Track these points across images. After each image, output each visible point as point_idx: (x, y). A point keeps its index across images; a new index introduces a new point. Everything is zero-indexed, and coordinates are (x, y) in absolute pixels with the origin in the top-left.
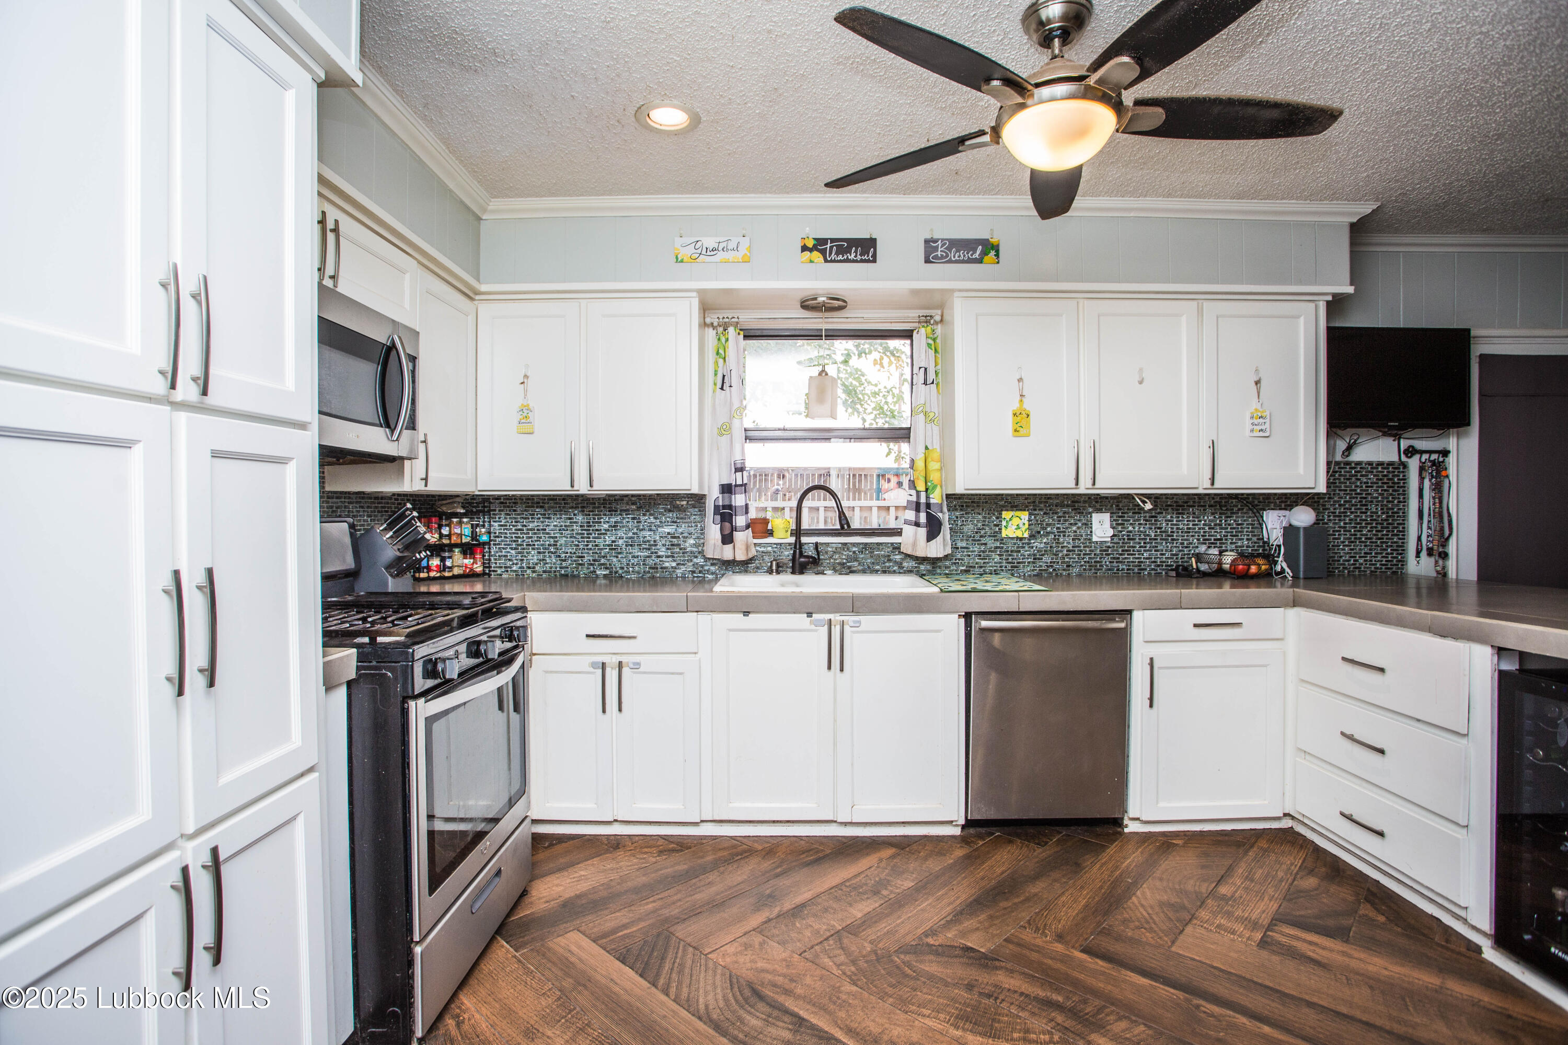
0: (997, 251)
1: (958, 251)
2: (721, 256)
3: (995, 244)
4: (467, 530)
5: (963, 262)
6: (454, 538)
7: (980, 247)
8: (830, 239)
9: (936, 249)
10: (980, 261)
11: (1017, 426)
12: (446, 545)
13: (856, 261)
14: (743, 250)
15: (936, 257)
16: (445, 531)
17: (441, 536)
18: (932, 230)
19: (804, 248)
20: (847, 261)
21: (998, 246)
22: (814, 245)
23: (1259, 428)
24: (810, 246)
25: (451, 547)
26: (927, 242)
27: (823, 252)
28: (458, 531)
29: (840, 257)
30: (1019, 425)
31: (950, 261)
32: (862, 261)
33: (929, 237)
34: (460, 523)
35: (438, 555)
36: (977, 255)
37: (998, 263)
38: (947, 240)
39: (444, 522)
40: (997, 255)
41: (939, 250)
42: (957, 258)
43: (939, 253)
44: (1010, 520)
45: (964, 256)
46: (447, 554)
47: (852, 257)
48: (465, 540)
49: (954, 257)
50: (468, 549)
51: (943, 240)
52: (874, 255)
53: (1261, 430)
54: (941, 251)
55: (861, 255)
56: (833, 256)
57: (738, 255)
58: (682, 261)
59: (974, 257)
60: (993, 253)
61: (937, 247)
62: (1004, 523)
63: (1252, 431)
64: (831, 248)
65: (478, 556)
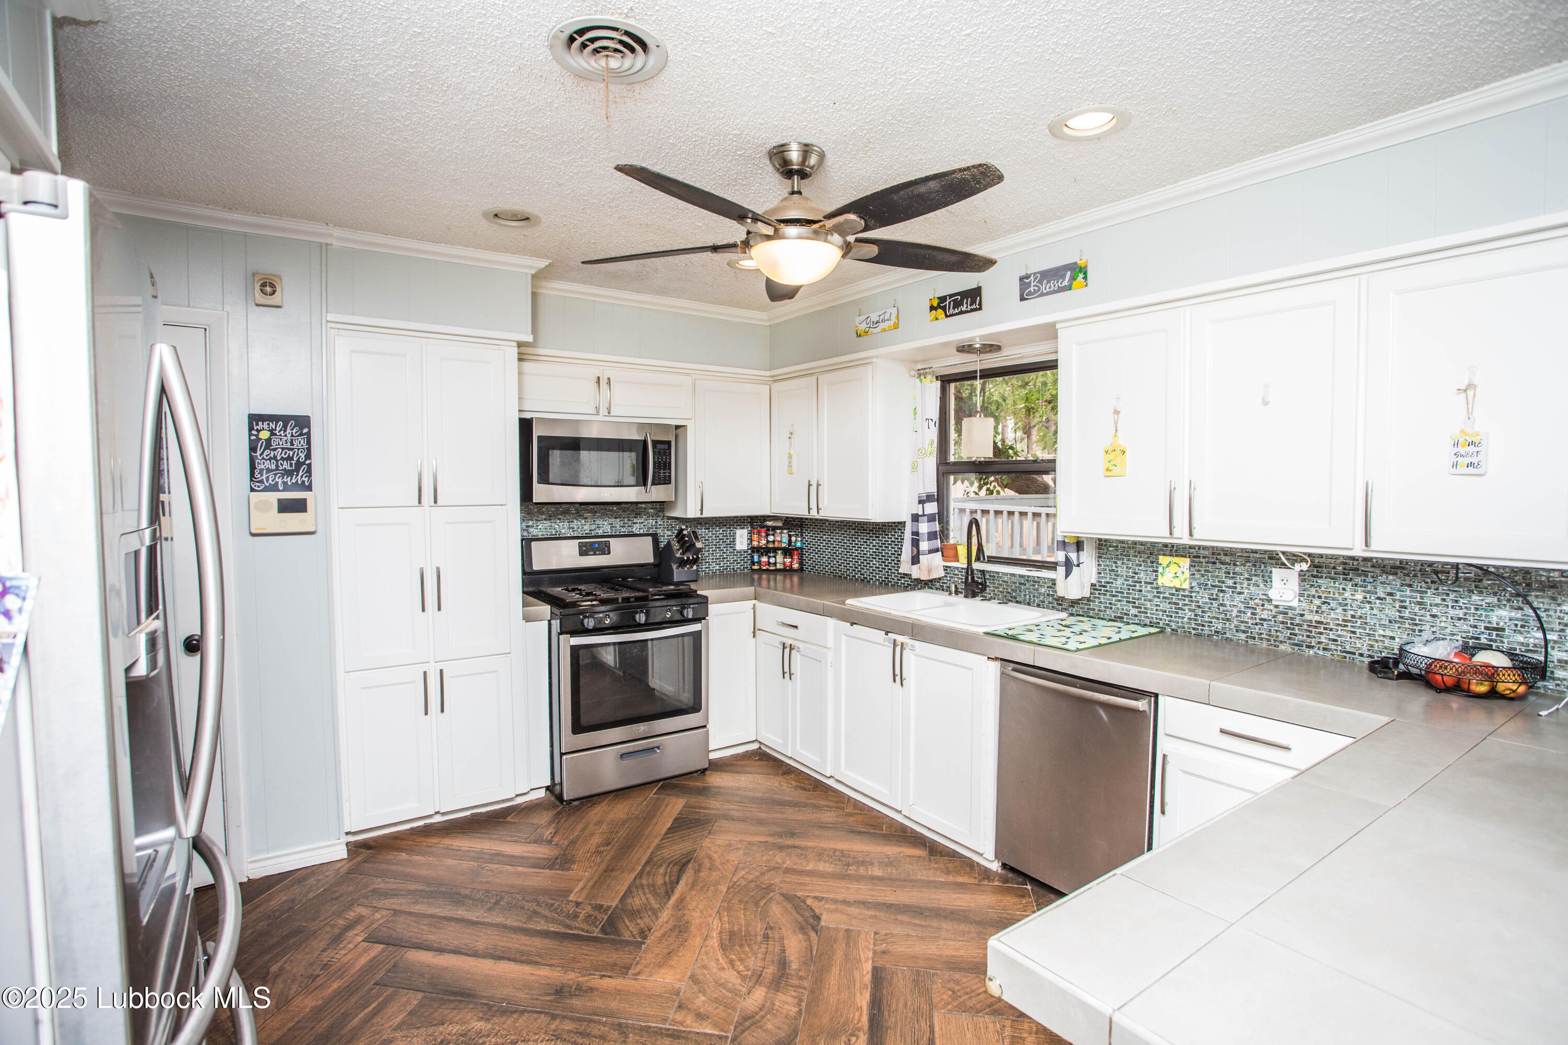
0: (1085, 273)
1: (1049, 282)
2: (882, 326)
3: (1083, 266)
4: (785, 539)
5: (1054, 292)
6: (776, 545)
7: (1069, 273)
8: (949, 295)
9: (1029, 284)
10: (1069, 288)
11: (1109, 465)
12: (771, 548)
13: (967, 312)
14: (894, 319)
15: (1030, 294)
16: (771, 538)
17: (768, 542)
18: (1026, 266)
19: (932, 308)
20: (962, 313)
21: (1086, 267)
22: (939, 304)
23: (1468, 460)
24: (935, 305)
25: (775, 550)
26: (1021, 279)
27: (944, 308)
28: (779, 539)
29: (956, 311)
30: (1112, 463)
31: (1042, 295)
32: (972, 310)
33: (1023, 274)
34: (781, 533)
35: (766, 555)
36: (1066, 283)
37: (1086, 286)
38: (1038, 273)
39: (771, 532)
40: (1085, 278)
41: (1032, 284)
42: (1048, 290)
43: (1032, 289)
44: (1168, 566)
45: (1054, 286)
46: (772, 555)
47: (964, 309)
48: (783, 545)
49: (1045, 289)
50: (787, 552)
51: (1035, 274)
52: (980, 304)
53: (1471, 465)
54: (1034, 286)
55: (971, 305)
56: (951, 311)
57: (891, 323)
58: (860, 336)
59: (1063, 285)
60: (1081, 276)
61: (1030, 283)
62: (1160, 570)
63: (1455, 465)
64: (950, 303)
65: (796, 557)
